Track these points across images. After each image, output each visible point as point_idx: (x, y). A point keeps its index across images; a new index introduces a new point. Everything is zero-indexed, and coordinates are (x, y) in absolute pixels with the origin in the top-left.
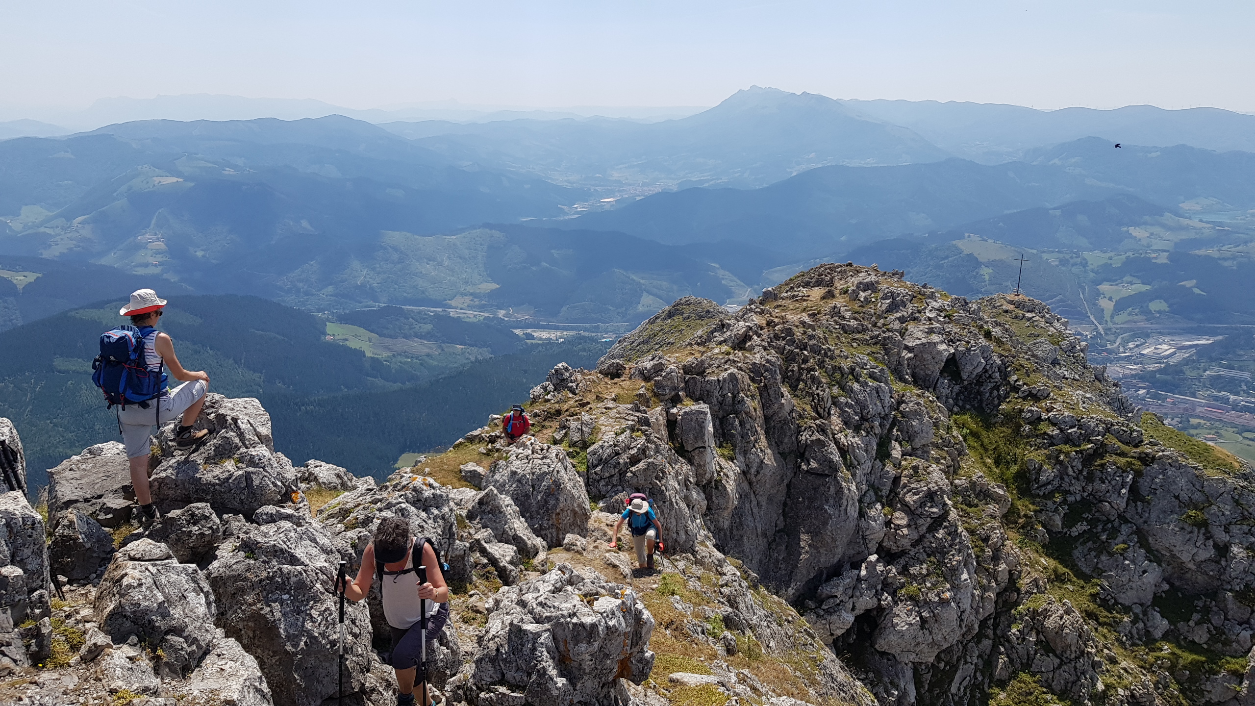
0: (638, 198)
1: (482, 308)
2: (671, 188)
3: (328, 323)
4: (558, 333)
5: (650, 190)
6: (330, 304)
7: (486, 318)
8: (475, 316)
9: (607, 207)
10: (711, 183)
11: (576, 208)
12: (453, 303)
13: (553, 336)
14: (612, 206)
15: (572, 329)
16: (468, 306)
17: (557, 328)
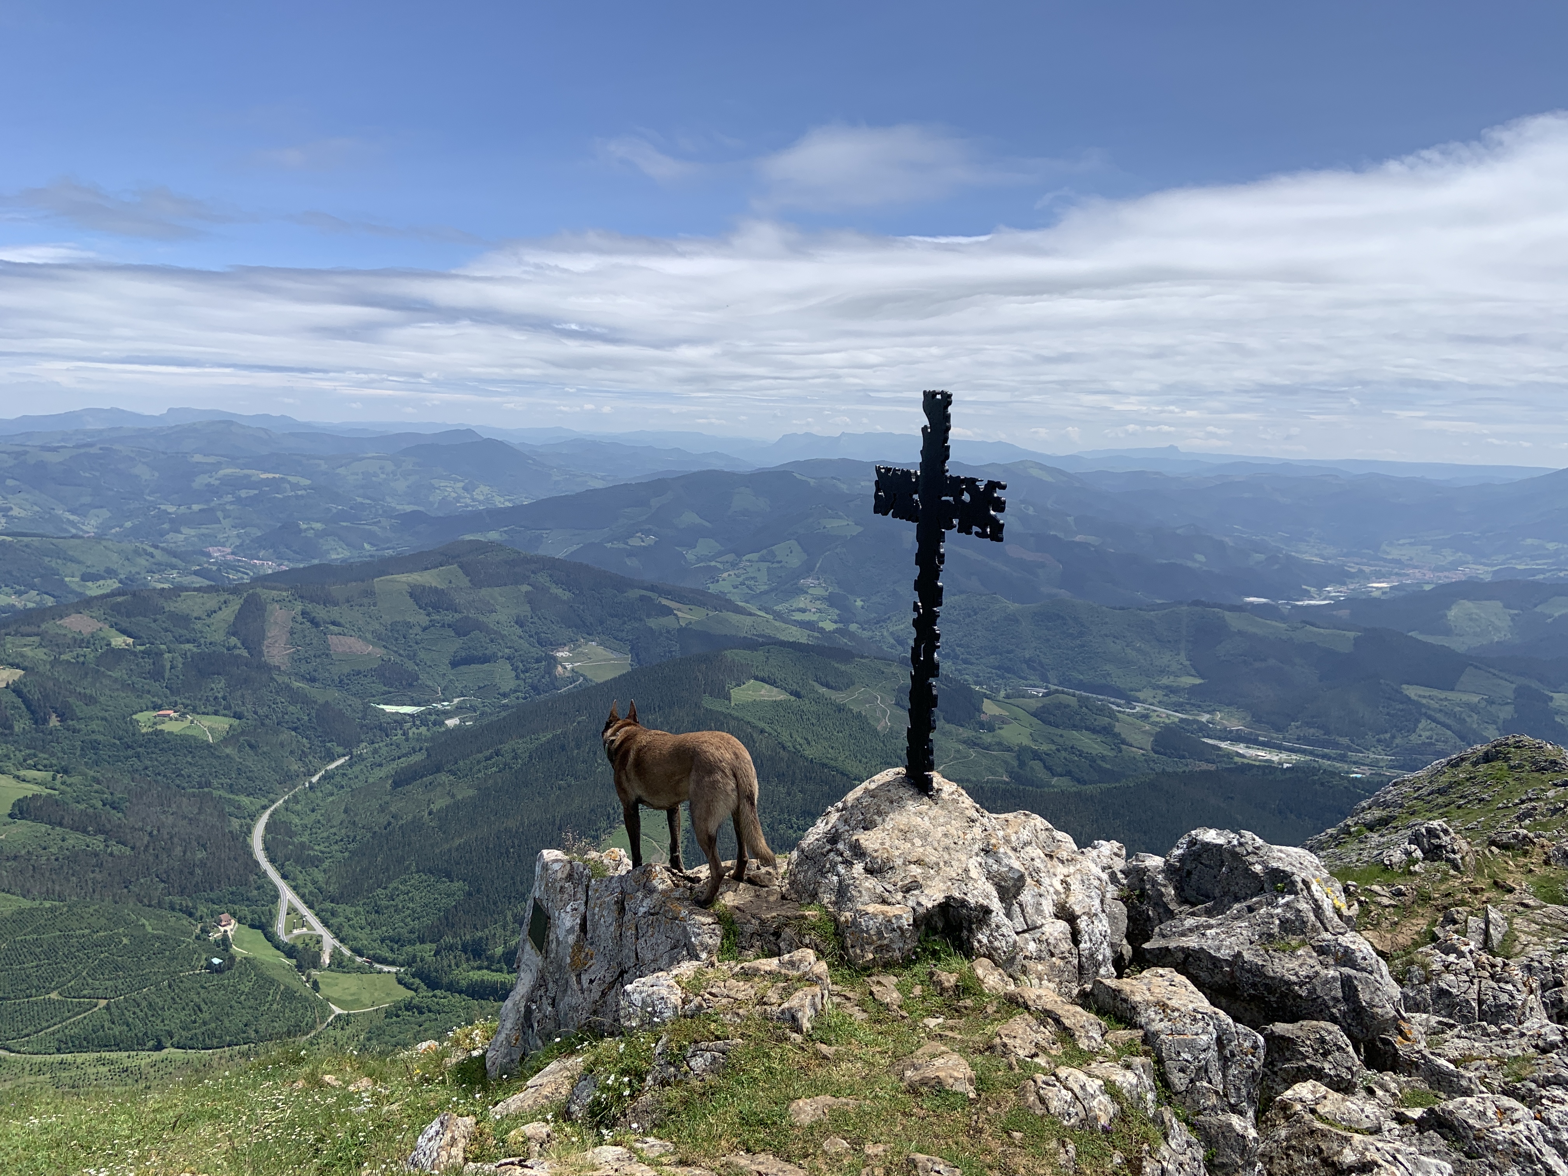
0: (1427, 588)
1: (1178, 707)
2: (1481, 576)
3: (985, 700)
4: (1284, 756)
5: (1448, 577)
6: (990, 678)
7: (1182, 720)
8: (1168, 716)
9: (1376, 594)
10: (1548, 574)
11: (1329, 592)
12: (1141, 695)
13: (1275, 759)
14: (1384, 593)
15: (1303, 752)
16: (1160, 702)
17: (1280, 748)
